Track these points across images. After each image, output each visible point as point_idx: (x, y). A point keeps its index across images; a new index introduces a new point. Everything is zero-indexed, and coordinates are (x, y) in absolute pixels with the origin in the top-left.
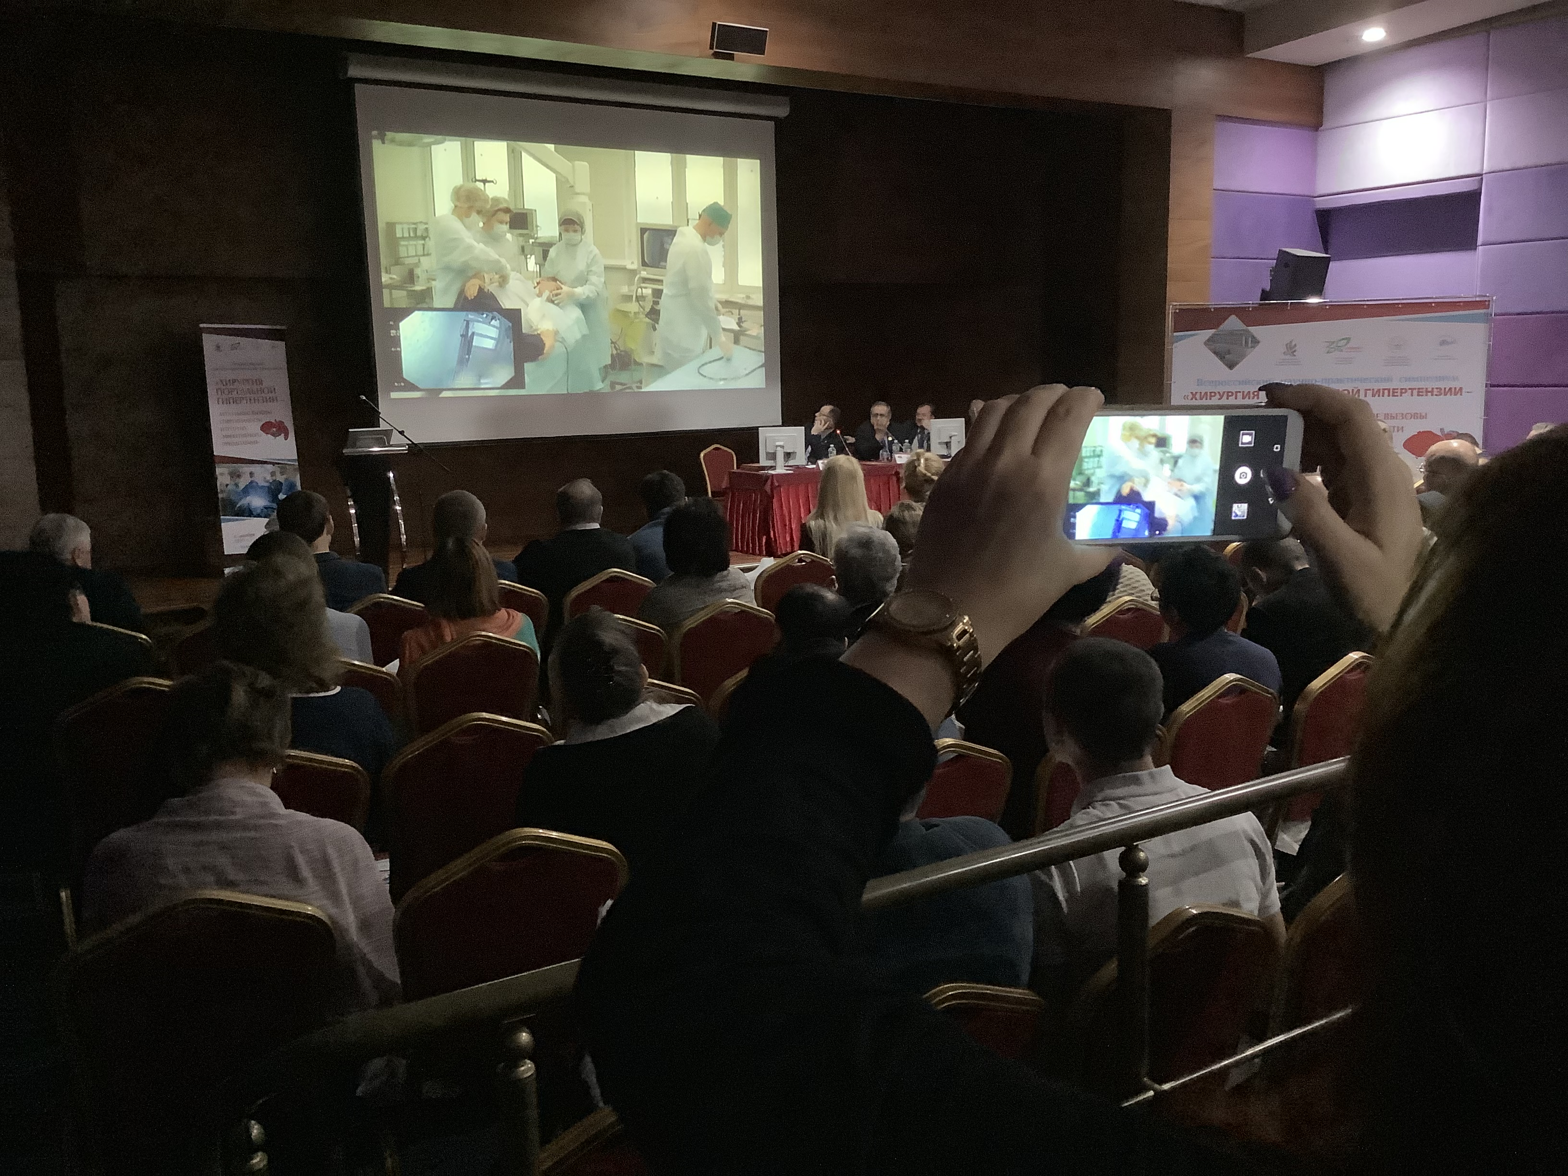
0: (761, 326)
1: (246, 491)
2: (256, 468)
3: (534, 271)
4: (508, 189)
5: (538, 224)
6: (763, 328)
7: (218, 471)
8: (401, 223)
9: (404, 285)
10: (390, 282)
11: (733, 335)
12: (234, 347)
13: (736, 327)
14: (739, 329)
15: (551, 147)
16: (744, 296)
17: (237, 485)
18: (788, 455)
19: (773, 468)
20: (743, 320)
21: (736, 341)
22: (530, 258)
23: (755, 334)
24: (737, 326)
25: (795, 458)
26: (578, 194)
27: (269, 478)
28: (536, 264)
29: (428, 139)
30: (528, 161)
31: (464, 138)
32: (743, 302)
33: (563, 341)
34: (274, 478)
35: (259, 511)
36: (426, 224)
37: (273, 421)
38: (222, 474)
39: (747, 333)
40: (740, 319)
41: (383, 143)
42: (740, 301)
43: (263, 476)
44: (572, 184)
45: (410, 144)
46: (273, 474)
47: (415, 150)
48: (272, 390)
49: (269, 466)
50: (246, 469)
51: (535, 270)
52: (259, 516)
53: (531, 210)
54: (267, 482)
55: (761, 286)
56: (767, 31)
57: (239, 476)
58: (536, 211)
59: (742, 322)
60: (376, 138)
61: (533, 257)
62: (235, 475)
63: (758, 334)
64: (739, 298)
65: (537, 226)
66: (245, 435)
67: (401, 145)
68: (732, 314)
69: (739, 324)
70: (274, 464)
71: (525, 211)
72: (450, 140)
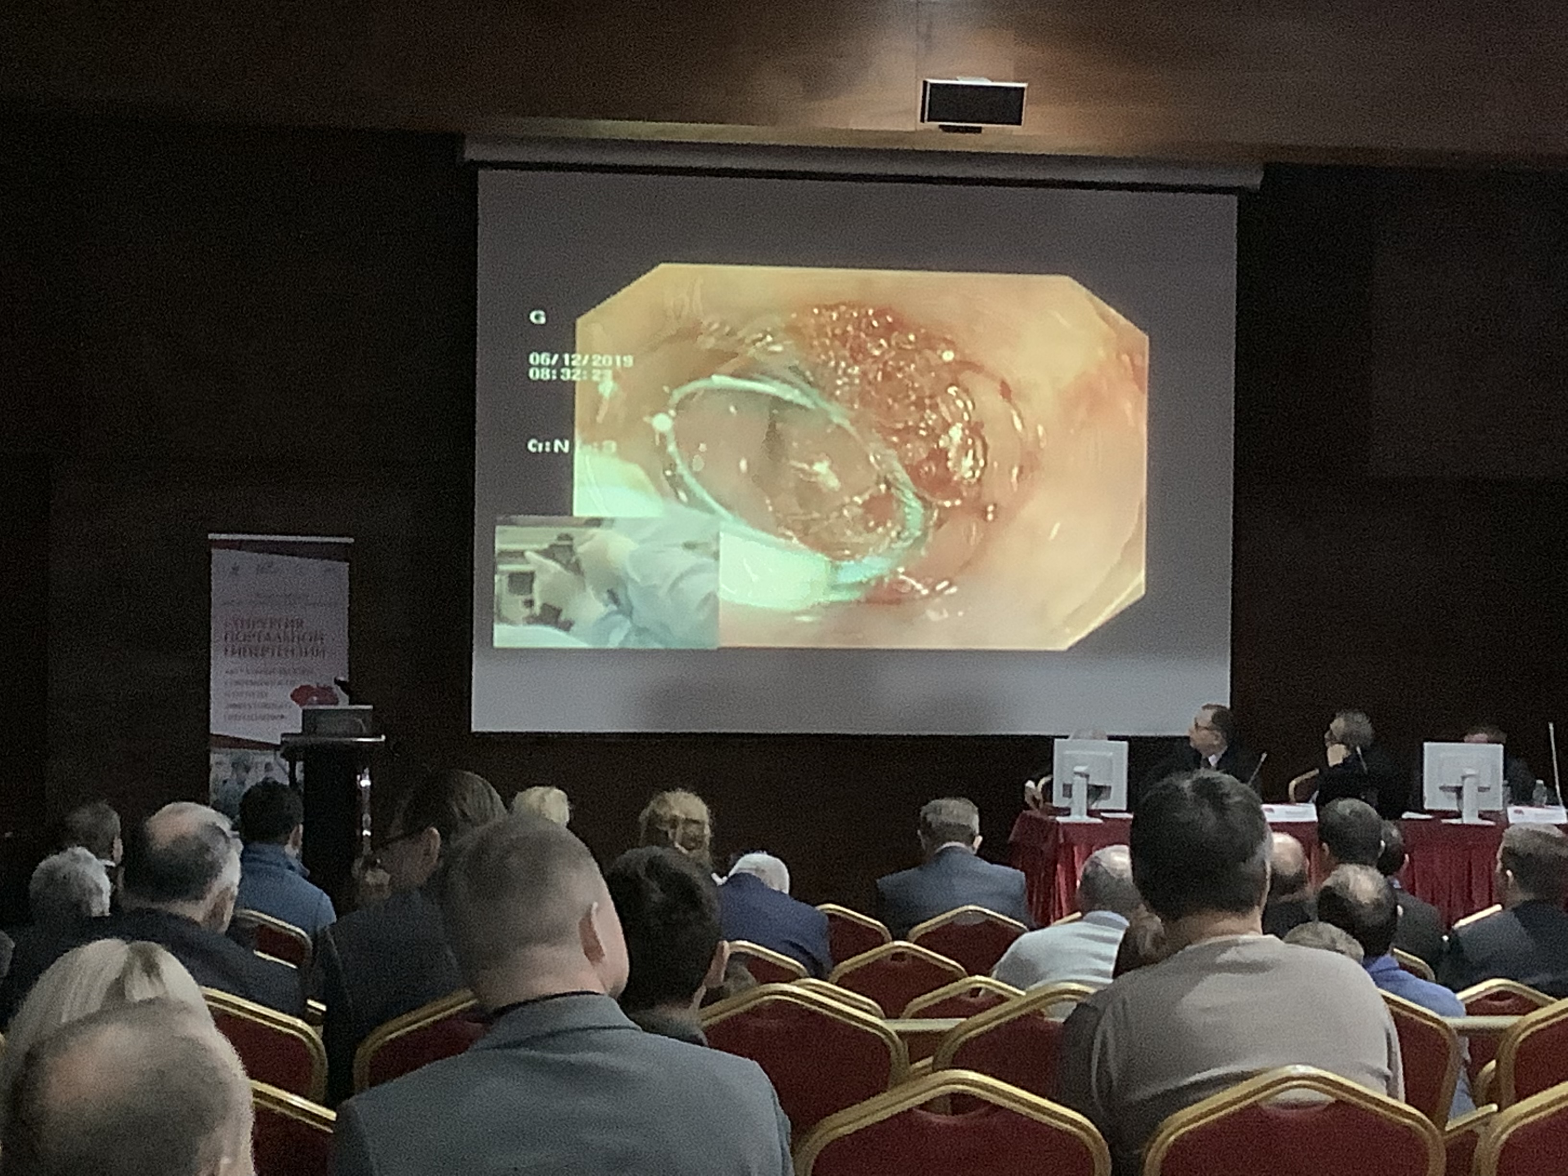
7: (214, 758)
12: (260, 570)
17: (242, 783)
18: (1096, 792)
19: (1067, 812)
25: (1108, 797)
37: (315, 686)
38: (219, 763)
48: (317, 637)
50: (259, 758)
56: (1022, 89)
57: (247, 769)
62: (241, 767)
66: (265, 706)
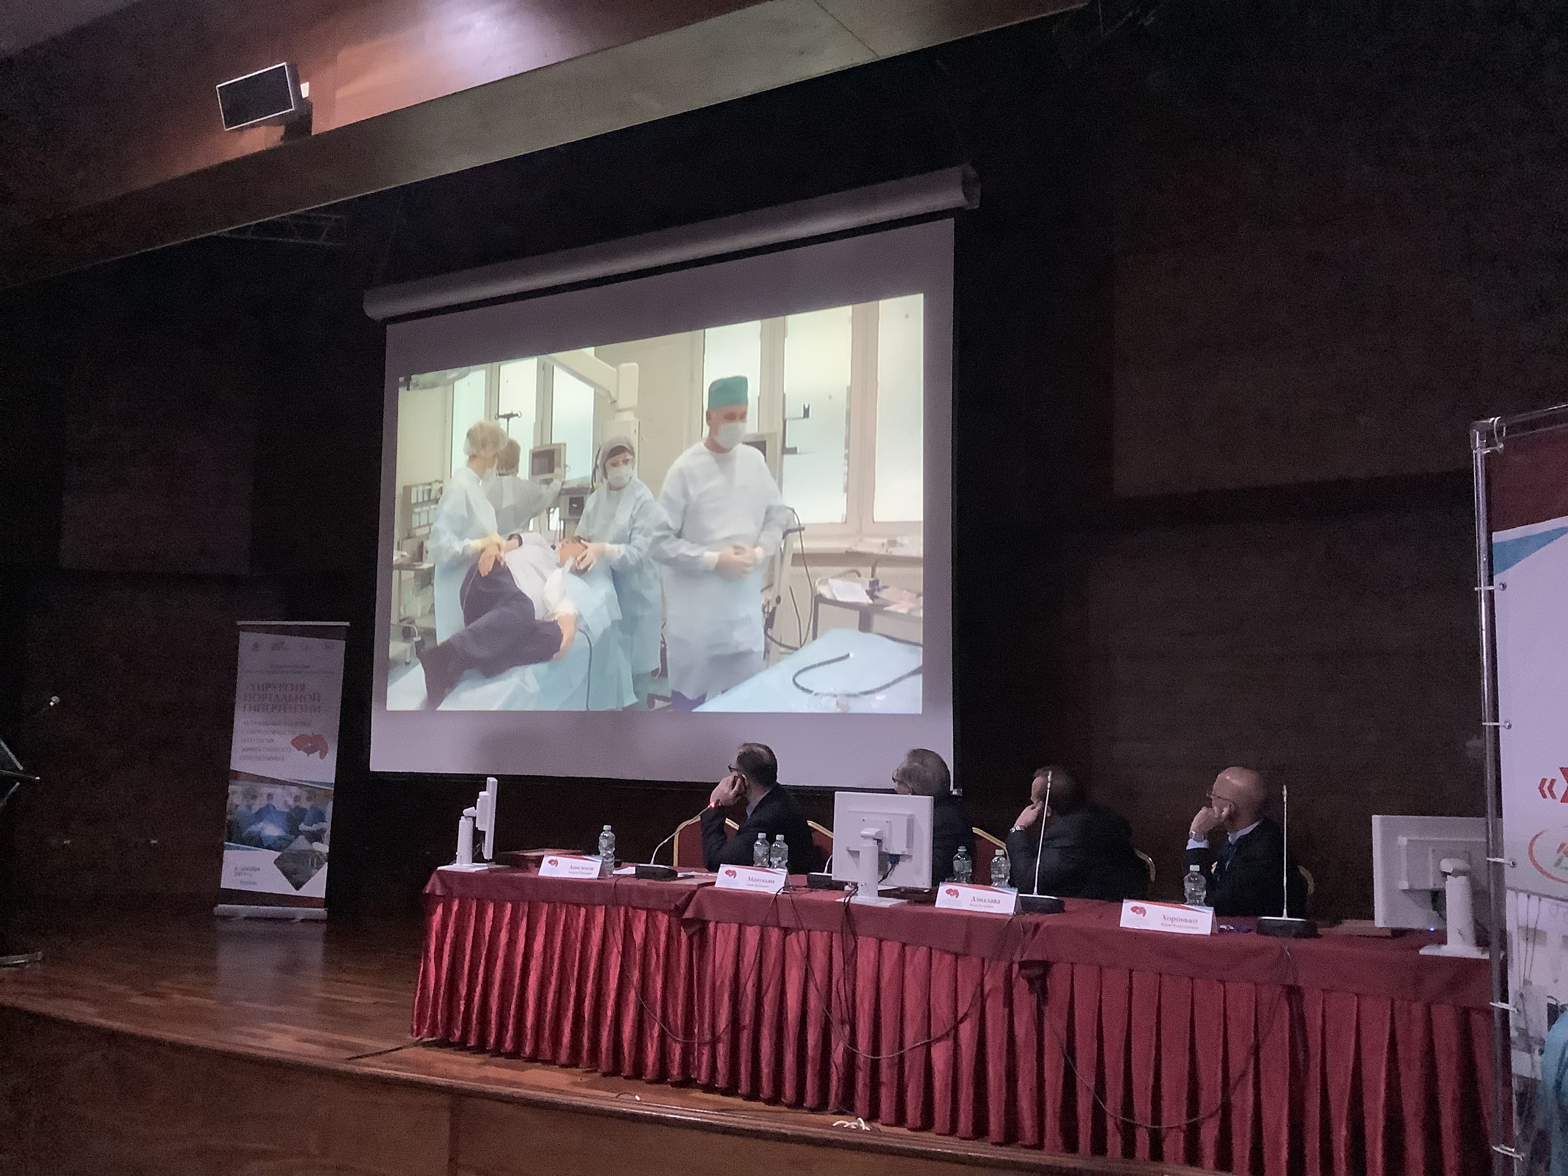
0: (919, 596)
1: (260, 816)
2: (278, 791)
3: (556, 530)
4: (534, 421)
5: (567, 463)
6: (921, 598)
7: (232, 788)
8: (417, 486)
9: (415, 563)
10: (401, 560)
11: (858, 612)
12: (276, 647)
13: (866, 600)
14: (871, 602)
15: (590, 351)
16: (885, 541)
17: (249, 807)
20: (880, 585)
21: (865, 625)
22: (553, 512)
23: (904, 611)
24: (868, 597)
26: (620, 411)
27: (291, 802)
28: (560, 520)
29: (452, 374)
30: (561, 378)
31: (489, 364)
32: (883, 552)
33: (586, 630)
34: (298, 804)
35: (270, 843)
36: (441, 482)
37: (310, 735)
38: (235, 793)
39: (887, 608)
40: (874, 584)
41: (408, 389)
42: (875, 551)
43: (283, 799)
44: (615, 399)
45: (434, 385)
46: (297, 798)
47: (437, 391)
49: (294, 790)
50: (265, 789)
51: (558, 529)
52: (269, 848)
53: (560, 444)
54: (289, 807)
55: (922, 519)
57: (254, 797)
58: (565, 444)
59: (879, 590)
60: (403, 385)
61: (557, 509)
62: (251, 795)
63: (911, 610)
64: (873, 546)
65: (565, 466)
66: (271, 749)
67: (425, 388)
68: (859, 575)
69: (871, 594)
70: (300, 786)
71: (551, 448)
72: (475, 370)
